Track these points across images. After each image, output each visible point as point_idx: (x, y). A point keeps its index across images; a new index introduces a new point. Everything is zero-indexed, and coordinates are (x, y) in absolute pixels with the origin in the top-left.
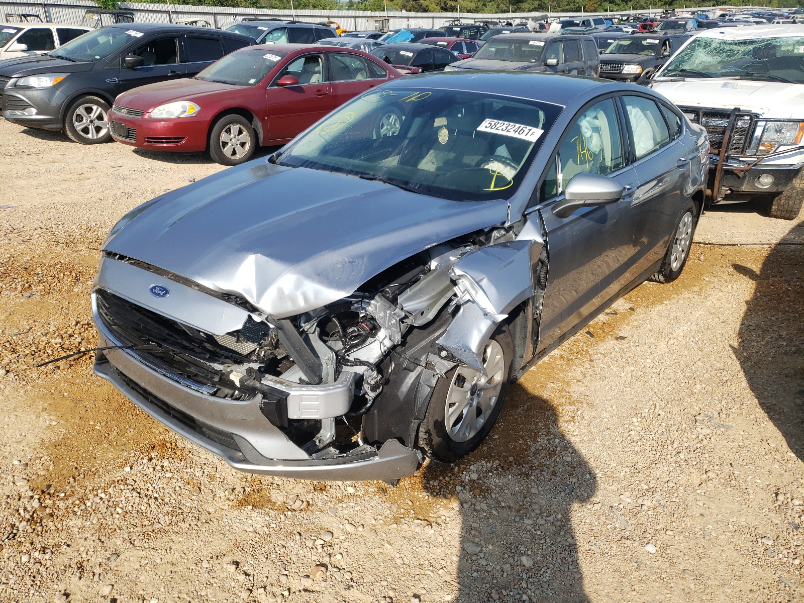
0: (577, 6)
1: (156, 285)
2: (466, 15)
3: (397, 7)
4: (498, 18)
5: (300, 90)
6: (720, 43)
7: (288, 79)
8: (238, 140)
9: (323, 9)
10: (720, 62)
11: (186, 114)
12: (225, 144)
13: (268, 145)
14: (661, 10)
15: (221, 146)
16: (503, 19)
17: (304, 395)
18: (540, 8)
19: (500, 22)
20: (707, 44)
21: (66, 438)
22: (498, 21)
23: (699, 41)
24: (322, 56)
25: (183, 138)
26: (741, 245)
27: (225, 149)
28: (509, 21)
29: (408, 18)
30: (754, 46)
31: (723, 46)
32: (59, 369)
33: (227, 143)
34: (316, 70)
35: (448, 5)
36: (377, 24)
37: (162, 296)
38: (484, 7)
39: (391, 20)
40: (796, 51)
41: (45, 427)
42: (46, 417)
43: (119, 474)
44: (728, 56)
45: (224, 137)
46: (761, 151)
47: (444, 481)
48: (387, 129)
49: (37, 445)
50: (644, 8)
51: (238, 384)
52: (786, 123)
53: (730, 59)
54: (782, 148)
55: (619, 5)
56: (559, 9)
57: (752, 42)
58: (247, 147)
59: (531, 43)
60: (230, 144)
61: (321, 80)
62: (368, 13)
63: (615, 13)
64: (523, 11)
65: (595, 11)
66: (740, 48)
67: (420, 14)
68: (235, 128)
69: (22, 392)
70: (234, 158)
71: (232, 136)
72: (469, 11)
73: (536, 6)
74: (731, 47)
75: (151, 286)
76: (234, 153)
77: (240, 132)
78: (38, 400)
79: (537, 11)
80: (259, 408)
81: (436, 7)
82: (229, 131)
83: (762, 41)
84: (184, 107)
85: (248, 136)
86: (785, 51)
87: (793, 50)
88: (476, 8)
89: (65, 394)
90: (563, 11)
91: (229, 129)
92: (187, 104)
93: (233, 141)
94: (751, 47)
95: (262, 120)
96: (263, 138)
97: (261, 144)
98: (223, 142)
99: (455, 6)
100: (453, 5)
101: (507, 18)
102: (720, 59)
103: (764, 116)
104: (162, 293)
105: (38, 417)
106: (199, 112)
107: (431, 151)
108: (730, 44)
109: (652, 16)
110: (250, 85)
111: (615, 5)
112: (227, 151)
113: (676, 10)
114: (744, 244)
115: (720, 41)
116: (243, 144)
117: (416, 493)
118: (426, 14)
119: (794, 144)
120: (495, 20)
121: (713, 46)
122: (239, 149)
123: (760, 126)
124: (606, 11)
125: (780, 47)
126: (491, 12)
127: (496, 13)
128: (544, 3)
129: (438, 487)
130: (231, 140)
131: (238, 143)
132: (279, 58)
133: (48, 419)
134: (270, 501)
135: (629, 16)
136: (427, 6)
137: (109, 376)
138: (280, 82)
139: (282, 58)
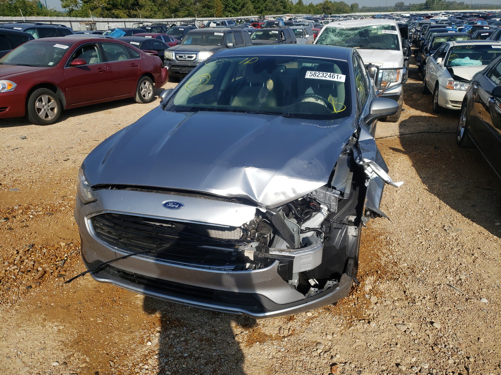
0: (211, 14)
1: (168, 201)
2: (146, 20)
3: (97, 15)
4: (166, 22)
5: (87, 68)
6: (340, 30)
7: (78, 61)
8: (49, 106)
9: (45, 16)
10: (343, 40)
11: (5, 90)
12: (39, 110)
13: (70, 108)
14: (257, 16)
15: (37, 112)
16: (170, 22)
17: (302, 256)
18: (189, 16)
19: (168, 24)
20: (334, 31)
21: (81, 336)
22: (167, 23)
23: (329, 29)
24: (97, 44)
25: (6, 108)
26: (385, 137)
27: (40, 114)
28: (174, 23)
29: (108, 22)
30: (358, 31)
31: (343, 32)
32: (32, 287)
33: (41, 109)
34: (93, 54)
35: (132, 14)
36: (88, 26)
37: (177, 208)
38: (155, 15)
39: (97, 24)
40: (379, 33)
41: (57, 332)
42: (50, 324)
43: (144, 349)
44: (346, 37)
45: (37, 104)
46: (383, 86)
47: (357, 294)
48: (145, 91)
49: (61, 346)
50: (247, 15)
51: (252, 258)
52: (390, 70)
53: (348, 38)
54: (392, 84)
55: (234, 13)
56: (200, 16)
57: (357, 29)
58: (56, 110)
59: (215, 34)
60: (43, 110)
61: (99, 62)
62: (79, 19)
63: (233, 18)
64: (179, 17)
65: (221, 17)
66: (351, 32)
67: (115, 20)
68: (45, 98)
69: (14, 312)
70: (47, 119)
71: (44, 103)
72: (147, 18)
73: (187, 14)
74: (347, 32)
75: (164, 202)
76: (47, 116)
77: (49, 101)
78: (33, 315)
79: (188, 17)
80: (277, 270)
81: (124, 15)
82: (41, 100)
83: (362, 28)
84: (3, 84)
85: (55, 102)
86: (374, 33)
87: (377, 33)
88: (150, 15)
89: (52, 304)
90: (202, 17)
91: (41, 98)
92: (6, 82)
93: (45, 107)
94: (357, 32)
95: (64, 91)
96: (66, 104)
97: (65, 109)
98: (38, 109)
99: (136, 14)
100: (135, 13)
101: (172, 22)
102: (342, 39)
103: (381, 67)
104: (177, 206)
105: (44, 326)
106: (16, 88)
107: (236, 98)
108: (346, 30)
109: (253, 19)
110: (50, 66)
111: (232, 13)
112: (41, 114)
113: (265, 16)
114: (387, 137)
115: (340, 29)
116: (52, 109)
117: (346, 306)
118: (119, 20)
119: (396, 81)
120: (165, 23)
121: (337, 31)
122: (49, 112)
123: (380, 73)
124: (227, 16)
125: (371, 31)
126: (160, 18)
127: (163, 18)
128: (191, 12)
129: (356, 299)
130: (43, 107)
131: (49, 108)
132: (67, 47)
133: (53, 327)
134: (266, 336)
135: (241, 19)
136: (118, 14)
137: (111, 279)
138: (73, 63)
139: (70, 47)
